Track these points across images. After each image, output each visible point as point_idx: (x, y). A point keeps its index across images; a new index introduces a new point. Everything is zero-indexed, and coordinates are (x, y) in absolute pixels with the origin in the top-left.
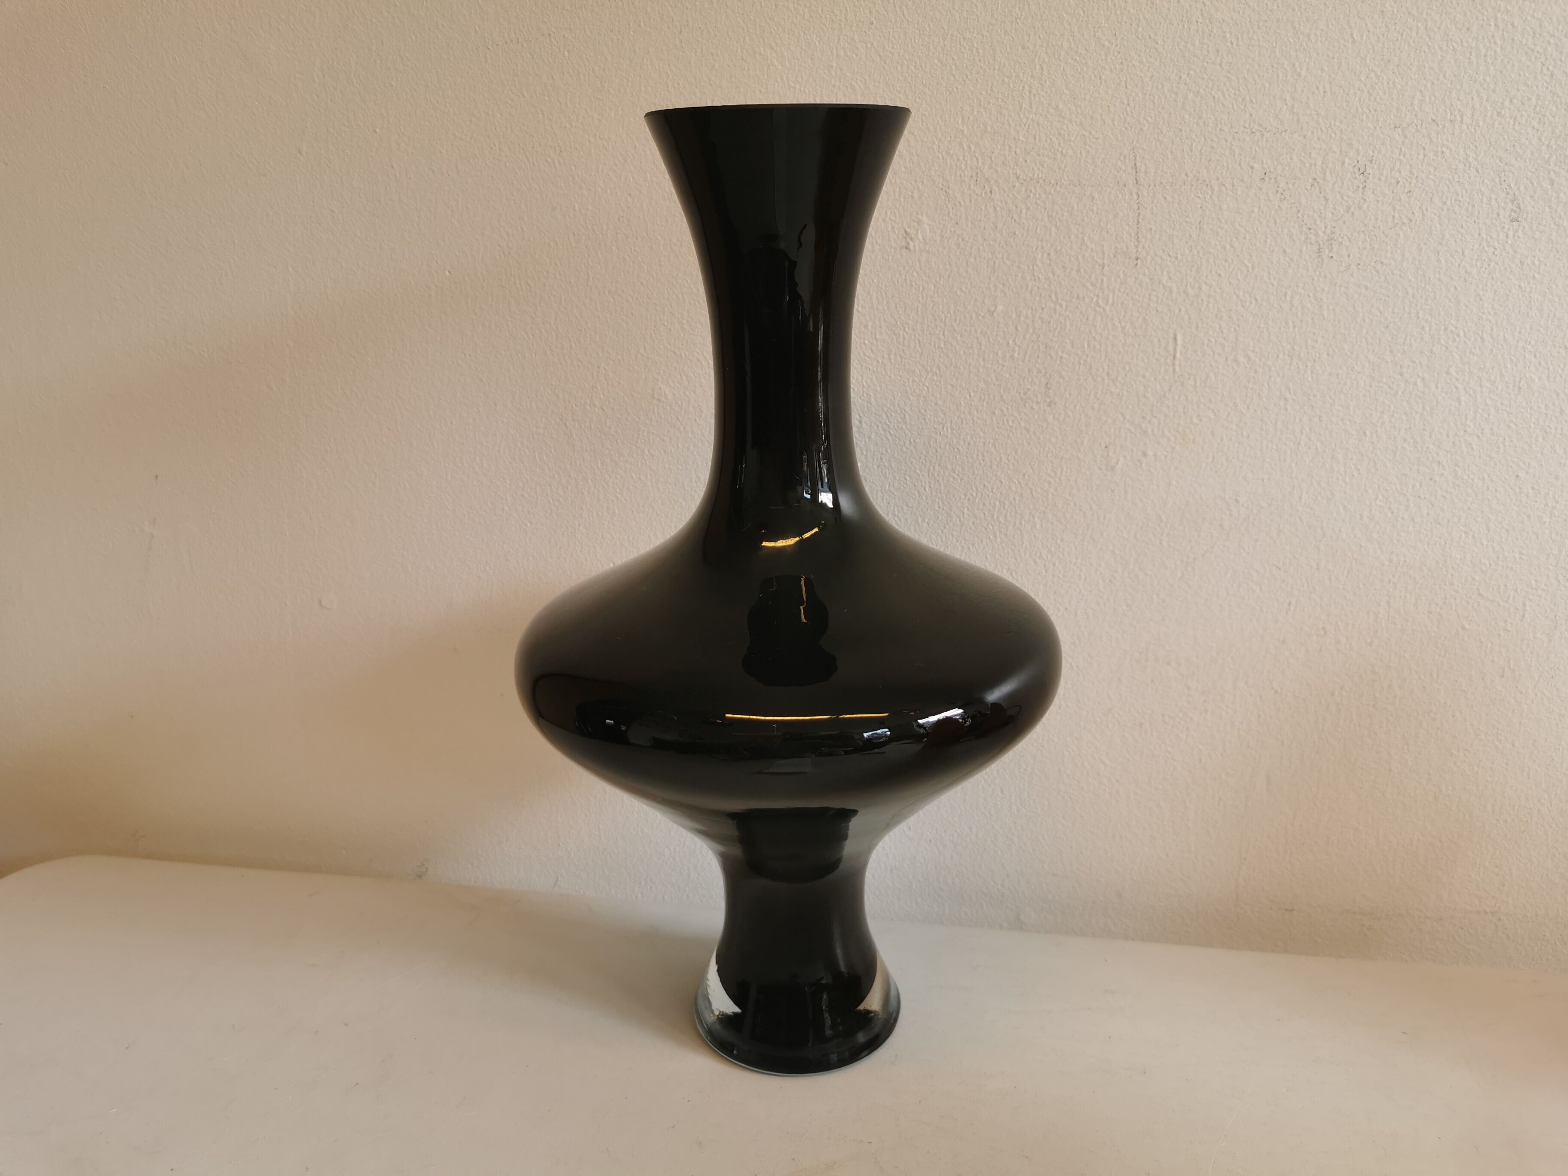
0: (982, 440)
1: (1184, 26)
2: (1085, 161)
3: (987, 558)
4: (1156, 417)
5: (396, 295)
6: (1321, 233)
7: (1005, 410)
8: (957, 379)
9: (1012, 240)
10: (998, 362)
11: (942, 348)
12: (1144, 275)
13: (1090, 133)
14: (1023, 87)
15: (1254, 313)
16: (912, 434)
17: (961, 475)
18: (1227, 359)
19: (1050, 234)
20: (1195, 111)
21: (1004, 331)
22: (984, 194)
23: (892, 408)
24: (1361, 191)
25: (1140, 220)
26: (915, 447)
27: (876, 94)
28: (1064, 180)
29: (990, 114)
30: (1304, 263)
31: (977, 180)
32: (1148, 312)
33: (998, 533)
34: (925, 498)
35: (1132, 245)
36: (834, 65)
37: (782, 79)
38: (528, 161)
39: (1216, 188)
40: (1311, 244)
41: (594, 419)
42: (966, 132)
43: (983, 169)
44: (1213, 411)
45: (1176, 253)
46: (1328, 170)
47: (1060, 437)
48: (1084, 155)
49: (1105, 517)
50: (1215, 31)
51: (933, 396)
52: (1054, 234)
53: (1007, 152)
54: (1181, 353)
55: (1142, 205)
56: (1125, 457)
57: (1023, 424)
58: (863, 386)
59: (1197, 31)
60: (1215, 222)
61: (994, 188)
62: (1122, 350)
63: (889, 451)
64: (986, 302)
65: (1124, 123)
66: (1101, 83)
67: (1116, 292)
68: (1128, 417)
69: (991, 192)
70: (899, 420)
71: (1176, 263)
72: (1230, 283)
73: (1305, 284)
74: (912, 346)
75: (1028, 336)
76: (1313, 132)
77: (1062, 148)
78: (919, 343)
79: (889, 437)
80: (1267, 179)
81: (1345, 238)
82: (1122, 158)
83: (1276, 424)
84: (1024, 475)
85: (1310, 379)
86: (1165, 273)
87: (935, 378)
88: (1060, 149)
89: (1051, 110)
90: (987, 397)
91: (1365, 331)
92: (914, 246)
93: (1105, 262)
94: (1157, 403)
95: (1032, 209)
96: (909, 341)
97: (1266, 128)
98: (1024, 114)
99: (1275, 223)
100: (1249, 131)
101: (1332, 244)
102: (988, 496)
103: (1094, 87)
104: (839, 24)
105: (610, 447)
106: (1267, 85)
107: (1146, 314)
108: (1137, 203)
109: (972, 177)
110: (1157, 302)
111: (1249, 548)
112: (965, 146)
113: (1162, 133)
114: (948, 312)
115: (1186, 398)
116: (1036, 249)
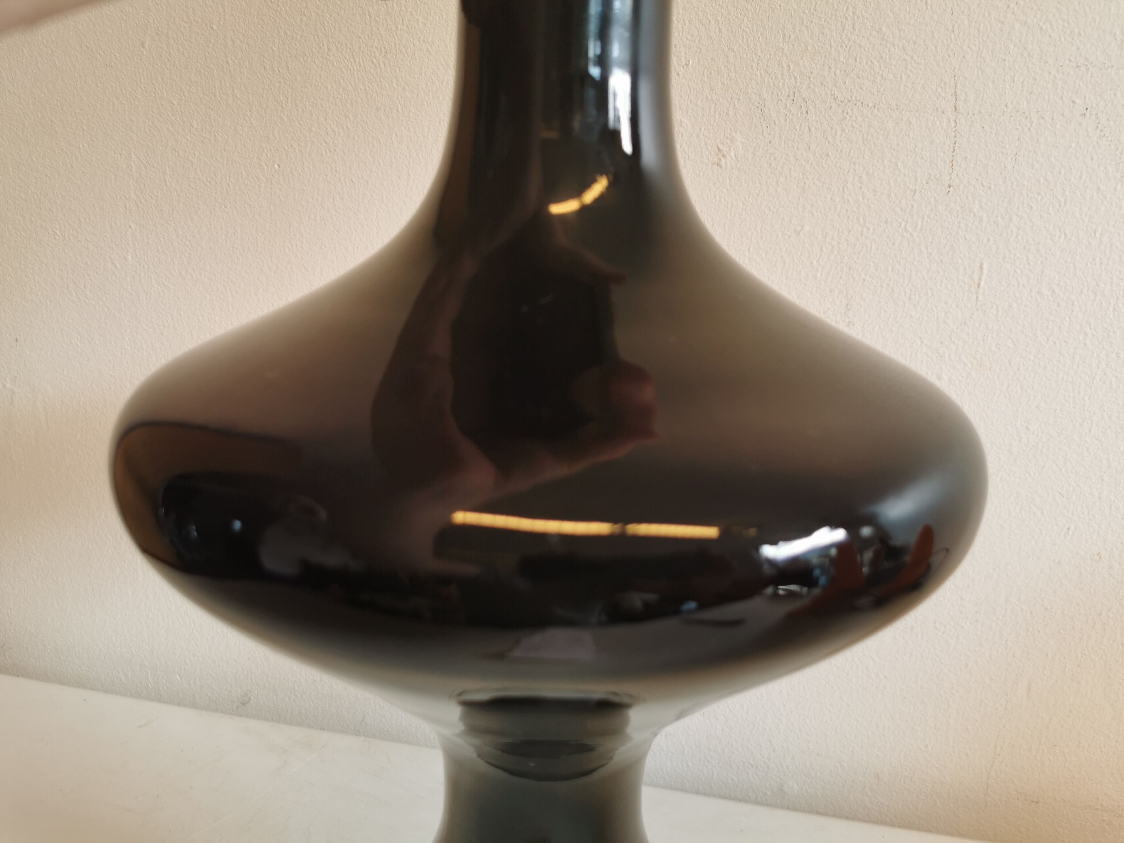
2: (905, 85)
4: (954, 343)
5: (229, 185)
9: (824, 162)
10: (800, 280)
12: (955, 203)
13: (912, 58)
14: (848, 8)
15: (1062, 247)
18: (1031, 291)
19: (863, 157)
20: (1020, 41)
21: (809, 252)
22: (799, 114)
25: (956, 148)
27: (698, 8)
28: (882, 104)
29: (812, 33)
31: (793, 100)
32: (956, 240)
35: (946, 172)
38: (355, 62)
39: (1035, 121)
42: (786, 51)
43: (801, 89)
44: (1012, 340)
45: (990, 183)
48: (904, 80)
52: (867, 158)
53: (826, 73)
54: (985, 282)
55: (959, 133)
60: (1031, 155)
61: (811, 108)
62: (926, 276)
64: (793, 222)
65: (947, 50)
66: (927, 8)
67: (926, 218)
69: (807, 112)
72: (1041, 217)
73: (1116, 222)
77: (883, 71)
80: (1087, 114)
82: (942, 85)
83: (1074, 357)
85: (1111, 316)
86: (977, 203)
88: (881, 72)
89: (874, 33)
92: (726, 163)
93: (917, 188)
94: (957, 329)
95: (847, 131)
97: (1092, 63)
98: (847, 35)
99: (1092, 159)
100: (1075, 65)
106: (1098, 18)
107: (954, 242)
108: (955, 131)
109: (789, 96)
110: (966, 231)
111: (1035, 474)
112: (784, 65)
113: (985, 62)
114: (755, 230)
115: (987, 326)
116: (848, 172)
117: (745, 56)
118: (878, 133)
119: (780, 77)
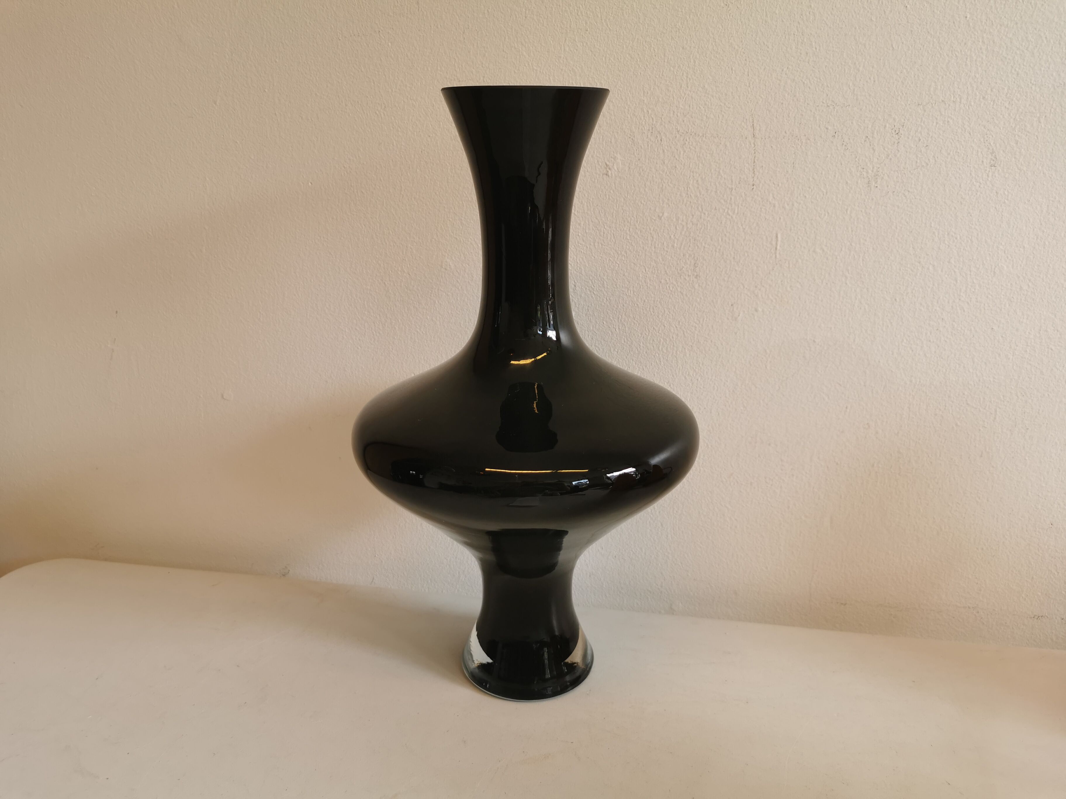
0: (653, 299)
1: (785, 37)
2: (721, 122)
3: (654, 375)
4: (763, 286)
5: (276, 197)
6: (870, 172)
7: (668, 280)
8: (637, 260)
9: (674, 171)
10: (664, 249)
11: (628, 240)
12: (758, 195)
13: (725, 104)
14: (683, 74)
15: (827, 221)
16: (608, 294)
17: (639, 321)
18: (809, 251)
19: (698, 168)
20: (791, 91)
21: (668, 230)
22: (656, 141)
23: (595, 277)
24: (896, 144)
25: (756, 161)
26: (609, 303)
27: (589, 75)
28: (708, 134)
29: (661, 90)
30: (859, 190)
31: (652, 132)
32: (760, 219)
33: (662, 359)
34: (615, 336)
35: (750, 176)
36: (562, 56)
37: (529, 64)
38: (364, 113)
39: (804, 141)
40: (864, 178)
41: (403, 280)
42: (645, 102)
43: (656, 125)
45: (778, 182)
46: (876, 131)
47: (702, 298)
48: (721, 118)
50: (805, 40)
51: (622, 270)
52: (701, 168)
53: (672, 115)
54: (780, 246)
55: (757, 151)
56: (744, 312)
57: (679, 289)
58: (577, 262)
59: (794, 40)
60: (803, 163)
61: (663, 137)
62: (743, 243)
63: (593, 305)
64: (657, 210)
65: (746, 98)
67: (740, 206)
68: (746, 286)
69: (661, 140)
70: (600, 285)
71: (778, 188)
72: (812, 202)
73: (859, 204)
74: (609, 238)
75: (683, 233)
76: (866, 107)
78: (614, 236)
79: (594, 296)
80: (836, 136)
81: (886, 174)
82: (745, 121)
83: (840, 293)
84: (679, 322)
85: (862, 265)
86: (771, 195)
87: (623, 259)
88: (706, 114)
89: (700, 89)
90: (656, 272)
91: (897, 234)
92: (611, 173)
93: (733, 187)
94: (765, 277)
95: (687, 152)
96: (607, 234)
97: (836, 104)
98: (683, 91)
99: (841, 164)
100: (826, 105)
101: (877, 178)
102: (656, 335)
103: (728, 74)
104: (566, 30)
105: (413, 299)
106: (838, 76)
107: (759, 221)
108: (754, 150)
109: (649, 130)
110: (766, 213)
111: (821, 371)
112: (645, 111)
113: (770, 105)
114: (633, 217)
115: (783, 275)
116: (690, 177)
117: (620, 105)
118: (706, 152)
119: (642, 118)
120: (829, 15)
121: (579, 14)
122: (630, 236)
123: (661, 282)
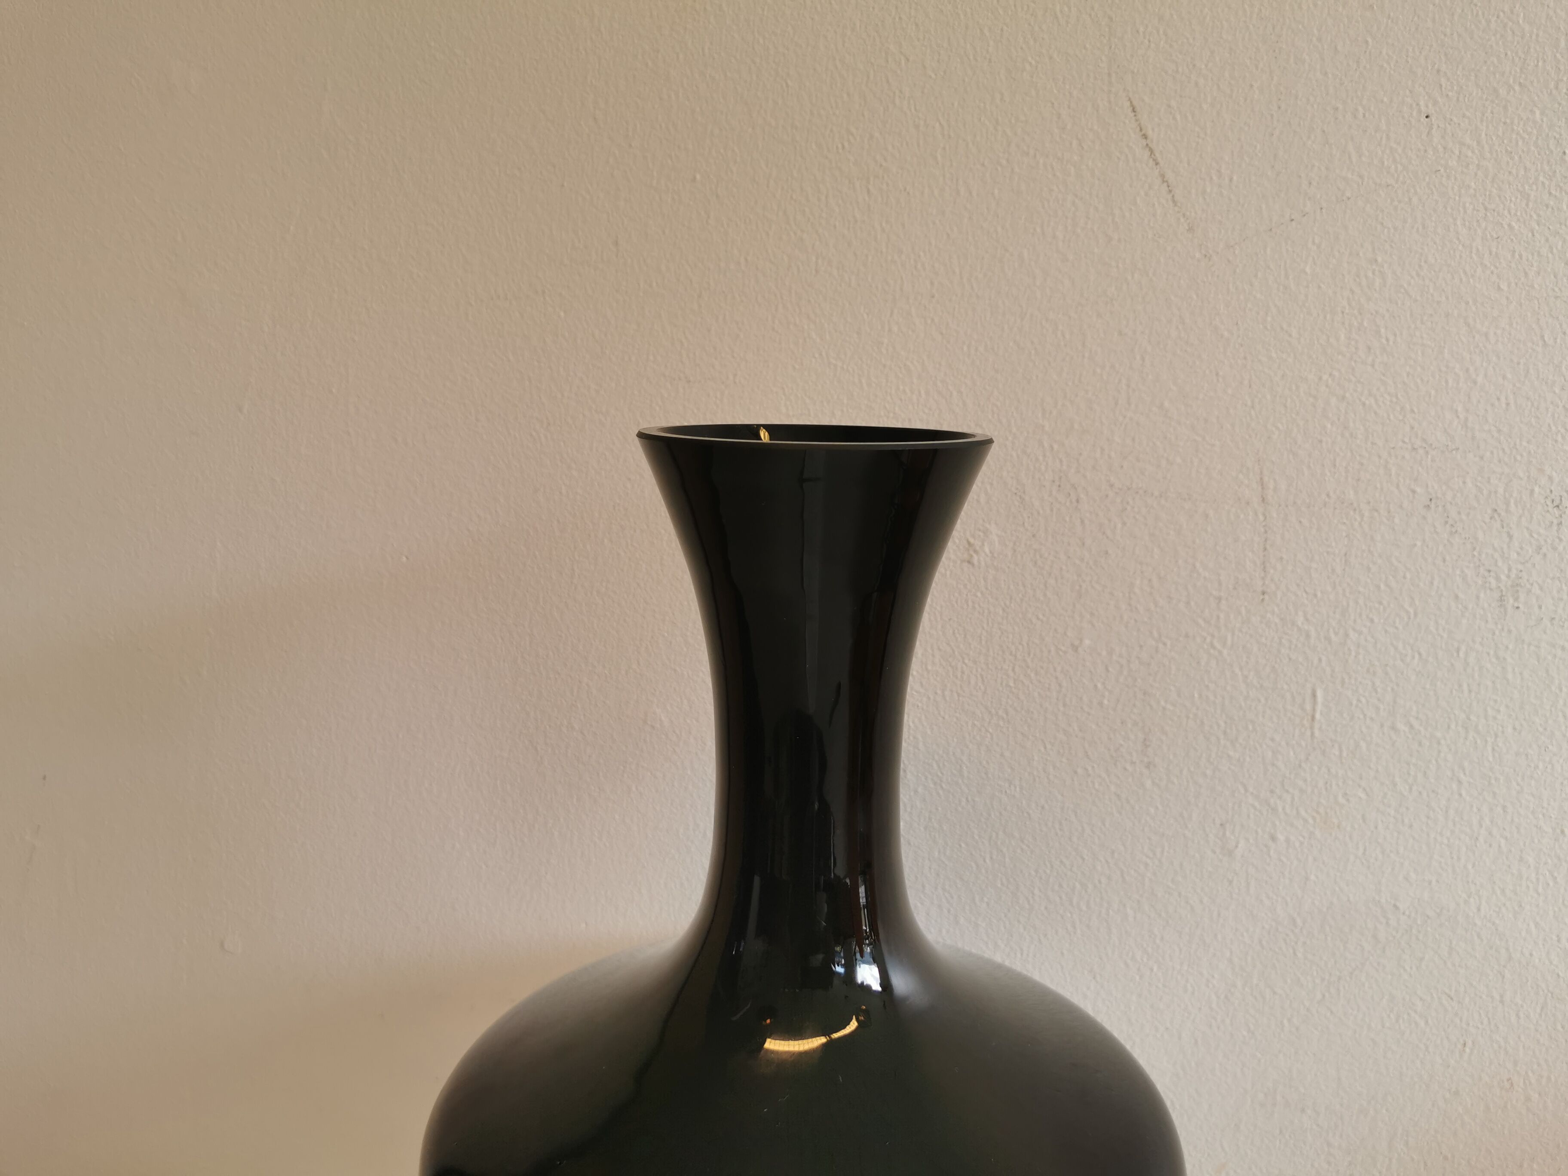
0: (1059, 804)
1: (1325, 317)
2: (1197, 471)
3: (1062, 954)
4: (1287, 791)
6: (1503, 577)
7: (1090, 769)
8: (1028, 726)
9: (1103, 560)
10: (1082, 708)
11: (1010, 687)
12: (1273, 614)
13: (1204, 439)
14: (1120, 380)
15: (1417, 670)
16: (969, 790)
18: (1382, 726)
19: (1152, 557)
20: (1339, 419)
21: (1091, 672)
22: (1068, 504)
24: (1555, 528)
25: (1268, 547)
28: (1170, 492)
29: (1078, 408)
30: (1482, 613)
31: (1060, 486)
32: (1278, 660)
34: (983, 871)
35: (1258, 576)
36: (886, 341)
37: (821, 354)
38: (510, 434)
39: (1367, 514)
40: (1491, 589)
42: (1047, 428)
43: (1069, 473)
45: (1315, 590)
46: (1512, 501)
47: (1160, 807)
48: (1195, 464)
49: (1219, 915)
50: (1365, 324)
51: (997, 744)
52: (1157, 557)
53: (1099, 455)
54: (1321, 714)
55: (1270, 528)
56: (1247, 840)
57: (1113, 788)
59: (1343, 323)
60: (1365, 555)
61: (1082, 496)
62: (1243, 704)
64: (1069, 634)
65: (1247, 429)
66: (1218, 380)
67: (1237, 632)
68: (1251, 789)
69: (1078, 501)
70: (954, 771)
72: (1386, 631)
73: (1483, 639)
74: (973, 682)
75: (1122, 679)
76: (1492, 453)
77: (1168, 453)
78: (982, 678)
79: (941, 792)
80: (1433, 506)
81: (1535, 585)
82: (1244, 470)
83: (1447, 812)
84: (1113, 852)
85: (1491, 759)
86: (1300, 613)
87: (1001, 723)
88: (1166, 455)
89: (1154, 409)
90: (1067, 751)
91: (1561, 702)
92: (979, 561)
93: (1222, 594)
94: (1290, 773)
95: (1129, 524)
96: (968, 675)
97: (1431, 445)
98: (1121, 412)
99: (1444, 561)
100: (1409, 447)
101: (1517, 591)
102: (1066, 875)
103: (1208, 384)
104: (893, 295)
105: (589, 780)
106: (1433, 392)
107: (1276, 663)
108: (1264, 526)
109: (1054, 481)
110: (1290, 648)
111: (1411, 968)
112: (1046, 445)
113: (1296, 443)
114: (1020, 644)
115: (1329, 770)
116: (1134, 573)
118: (1168, 528)
119: (1041, 458)
120: (1412, 277)
121: (919, 266)
122: (1015, 680)
123: (1076, 772)
